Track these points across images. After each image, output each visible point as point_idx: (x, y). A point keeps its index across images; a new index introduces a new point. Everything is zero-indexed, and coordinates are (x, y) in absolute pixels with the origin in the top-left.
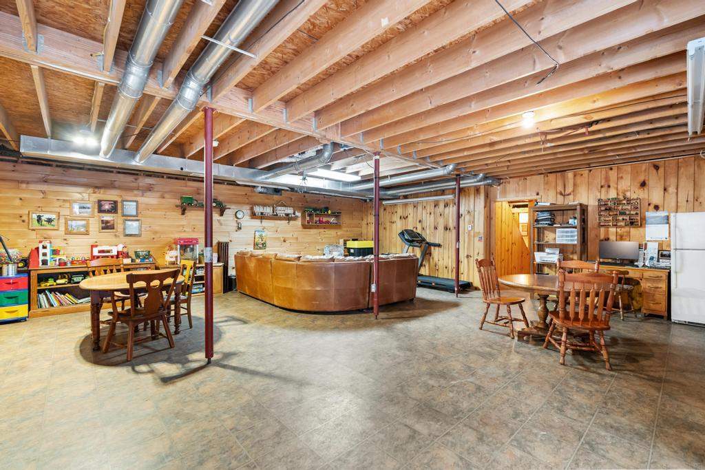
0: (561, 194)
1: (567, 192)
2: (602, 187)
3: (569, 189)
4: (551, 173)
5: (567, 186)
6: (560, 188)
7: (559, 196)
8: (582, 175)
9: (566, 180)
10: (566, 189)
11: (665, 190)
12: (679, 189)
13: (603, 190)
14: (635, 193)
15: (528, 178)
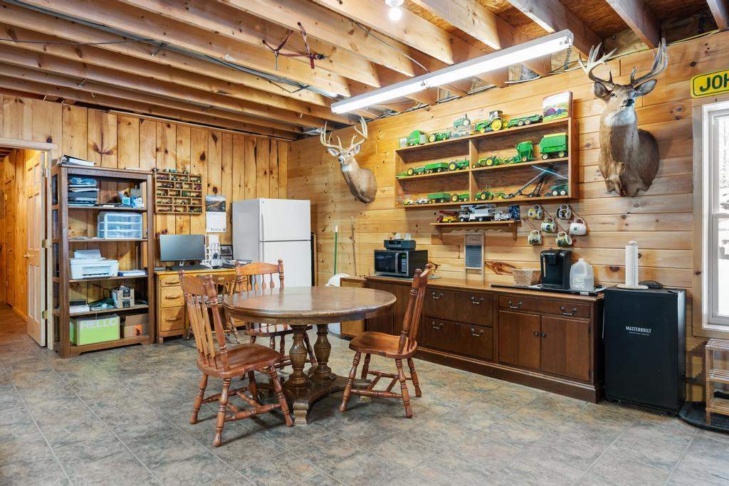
0: (96, 150)
1: (107, 148)
2: (157, 150)
3: (110, 143)
4: (78, 104)
5: (105, 137)
6: (94, 138)
7: (92, 152)
8: (130, 124)
9: (105, 128)
10: (105, 141)
11: (222, 169)
12: (234, 170)
13: (160, 155)
14: (195, 169)
15: (25, 100)
